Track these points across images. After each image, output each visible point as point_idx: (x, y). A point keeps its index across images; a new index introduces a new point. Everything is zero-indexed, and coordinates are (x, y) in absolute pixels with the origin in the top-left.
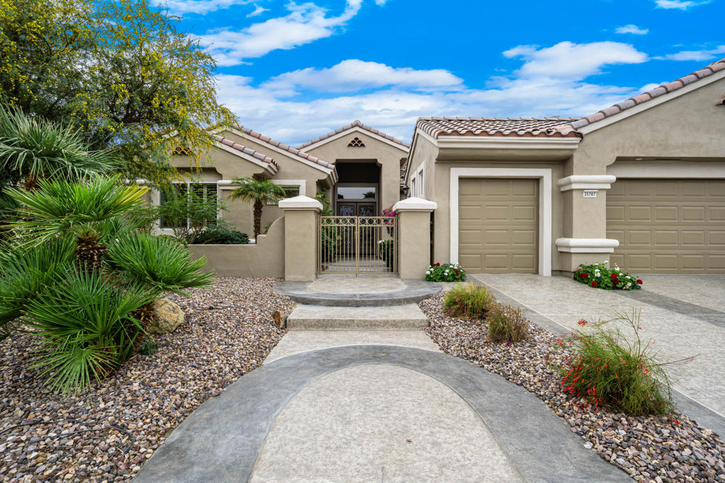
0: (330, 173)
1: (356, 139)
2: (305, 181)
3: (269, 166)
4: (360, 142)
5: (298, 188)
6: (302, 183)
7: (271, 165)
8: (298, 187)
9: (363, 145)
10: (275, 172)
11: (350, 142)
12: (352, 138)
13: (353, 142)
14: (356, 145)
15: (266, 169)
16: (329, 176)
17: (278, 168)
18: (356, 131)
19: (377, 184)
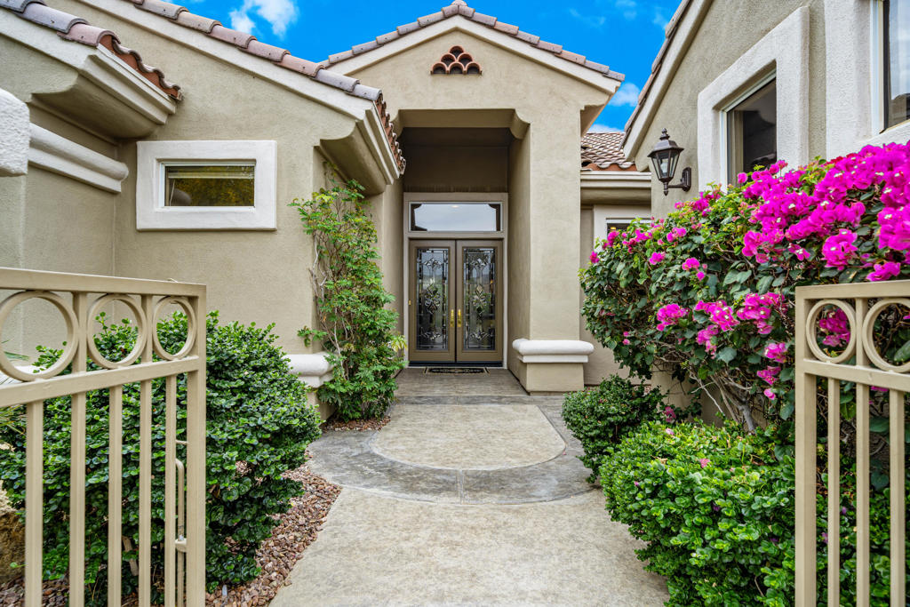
0: (362, 116)
1: (457, 50)
2: (273, 142)
3: (94, 59)
4: (466, 58)
5: (251, 170)
6: (263, 153)
7: (104, 53)
8: (249, 166)
9: (475, 69)
10: (170, 114)
11: (438, 60)
12: (444, 47)
13: (447, 59)
14: (456, 69)
15: (83, 75)
16: (359, 126)
17: (174, 94)
18: (456, 30)
19: (501, 198)
